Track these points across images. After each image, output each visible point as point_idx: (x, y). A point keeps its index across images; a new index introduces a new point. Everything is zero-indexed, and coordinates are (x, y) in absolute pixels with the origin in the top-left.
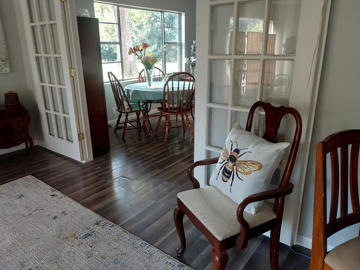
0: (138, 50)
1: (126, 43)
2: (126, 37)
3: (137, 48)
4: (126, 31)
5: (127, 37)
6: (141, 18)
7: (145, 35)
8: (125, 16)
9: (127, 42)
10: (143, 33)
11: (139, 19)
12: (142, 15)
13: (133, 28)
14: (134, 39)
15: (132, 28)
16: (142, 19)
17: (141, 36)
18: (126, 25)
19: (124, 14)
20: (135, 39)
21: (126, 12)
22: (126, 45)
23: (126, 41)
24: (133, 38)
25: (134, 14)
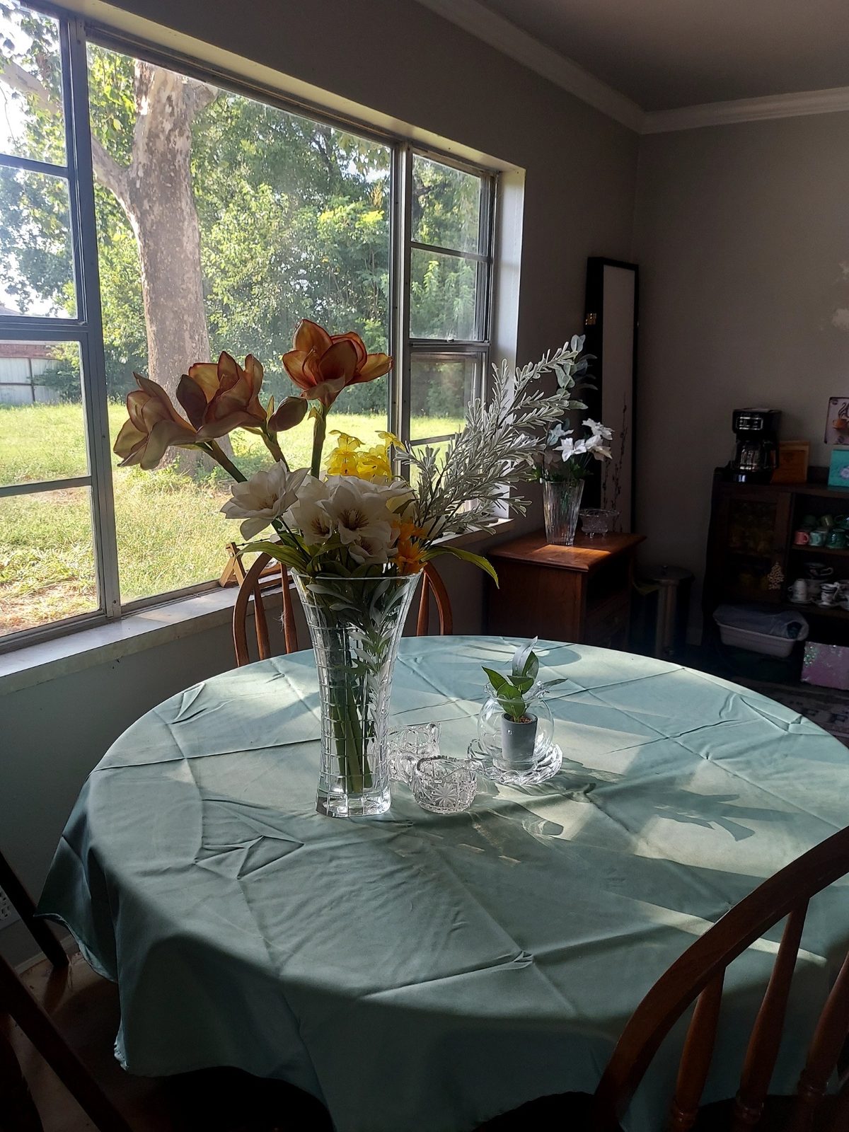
0: (251, 416)
1: (184, 340)
2: (186, 317)
3: (235, 393)
4: (184, 297)
5: (191, 320)
6: (244, 262)
7: (256, 319)
8: (185, 239)
9: (192, 338)
10: (250, 308)
11: (238, 264)
12: (250, 250)
13: (217, 295)
14: (220, 332)
15: (212, 293)
16: (249, 265)
17: (244, 319)
18: (188, 272)
19: (181, 229)
20: (224, 331)
21: (186, 223)
22: (184, 347)
23: (187, 335)
24: (214, 328)
25: (220, 247)
